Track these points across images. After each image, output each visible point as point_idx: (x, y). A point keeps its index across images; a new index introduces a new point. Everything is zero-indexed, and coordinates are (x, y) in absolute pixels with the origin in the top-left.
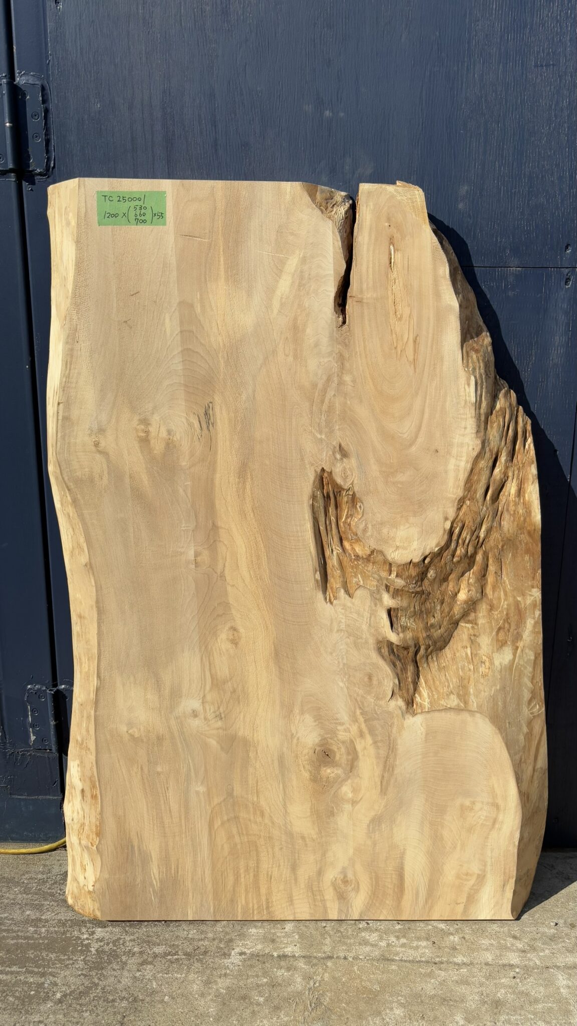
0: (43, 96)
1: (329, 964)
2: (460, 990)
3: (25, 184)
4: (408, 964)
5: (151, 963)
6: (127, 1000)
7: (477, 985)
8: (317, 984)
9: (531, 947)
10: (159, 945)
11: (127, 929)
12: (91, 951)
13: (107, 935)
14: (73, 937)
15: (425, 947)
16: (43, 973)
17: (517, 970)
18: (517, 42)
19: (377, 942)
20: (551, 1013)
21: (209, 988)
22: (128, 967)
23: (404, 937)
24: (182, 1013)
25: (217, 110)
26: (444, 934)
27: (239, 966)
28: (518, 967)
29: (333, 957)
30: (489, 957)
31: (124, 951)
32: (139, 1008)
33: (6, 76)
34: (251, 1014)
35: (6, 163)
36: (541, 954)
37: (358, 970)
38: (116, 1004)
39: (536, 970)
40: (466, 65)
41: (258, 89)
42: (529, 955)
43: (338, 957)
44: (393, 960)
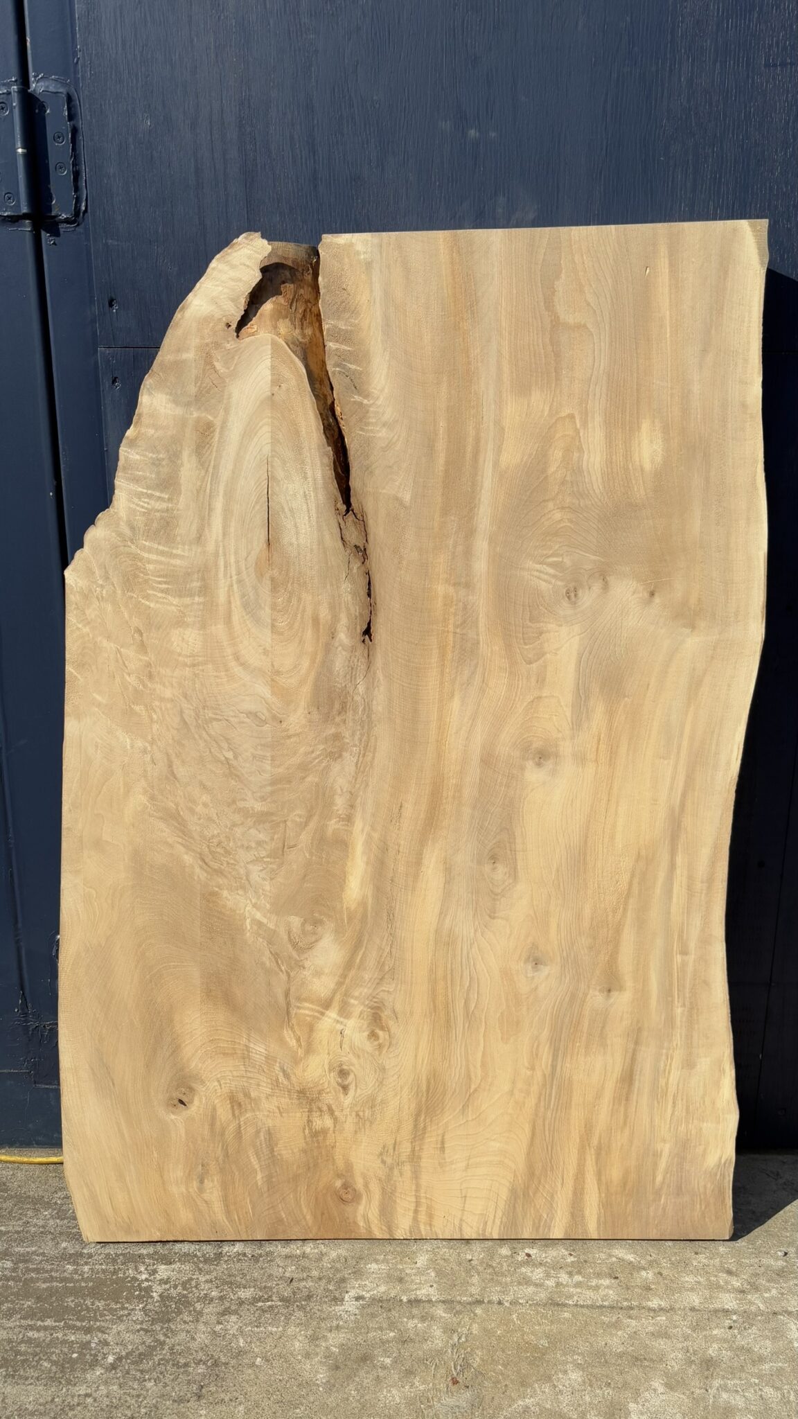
0: (69, 109)
1: (479, 1311)
2: (657, 1345)
3: (45, 235)
4: (585, 1311)
5: (236, 1312)
6: (204, 1364)
7: (680, 1339)
8: (463, 1339)
9: (751, 1286)
10: (245, 1287)
11: (201, 1265)
12: (152, 1297)
13: (174, 1275)
14: (128, 1277)
15: (608, 1287)
16: (88, 1328)
17: (734, 1317)
18: (740, 31)
19: (542, 1281)
20: (782, 1375)
21: (317, 1346)
22: (203, 1319)
23: (579, 1273)
24: (280, 1380)
25: (316, 129)
26: (634, 1269)
27: (356, 1315)
28: (735, 1313)
29: (483, 1302)
30: (695, 1300)
31: (198, 1297)
32: (222, 1375)
33: (16, 81)
34: (374, 1382)
35: (18, 206)
36: (766, 1295)
37: (517, 1319)
38: (191, 1370)
39: (759, 1318)
40: (668, 64)
41: (375, 98)
42: (749, 1297)
43: (489, 1302)
44: (565, 1305)
